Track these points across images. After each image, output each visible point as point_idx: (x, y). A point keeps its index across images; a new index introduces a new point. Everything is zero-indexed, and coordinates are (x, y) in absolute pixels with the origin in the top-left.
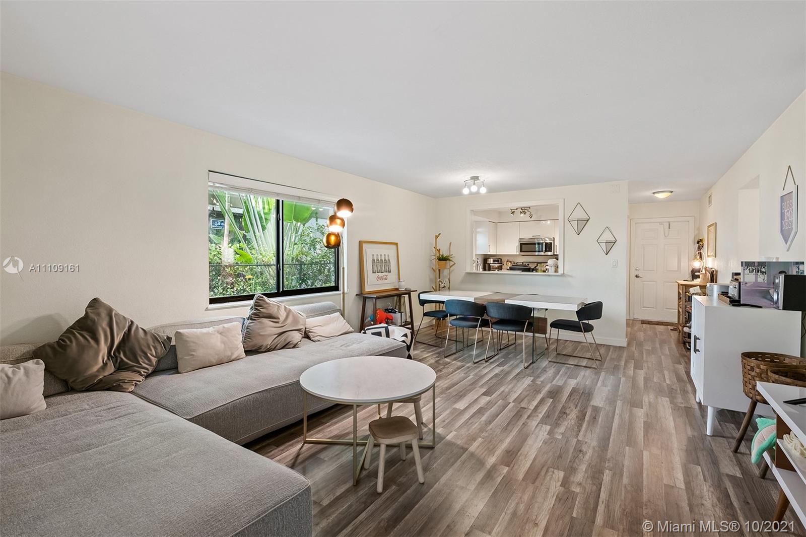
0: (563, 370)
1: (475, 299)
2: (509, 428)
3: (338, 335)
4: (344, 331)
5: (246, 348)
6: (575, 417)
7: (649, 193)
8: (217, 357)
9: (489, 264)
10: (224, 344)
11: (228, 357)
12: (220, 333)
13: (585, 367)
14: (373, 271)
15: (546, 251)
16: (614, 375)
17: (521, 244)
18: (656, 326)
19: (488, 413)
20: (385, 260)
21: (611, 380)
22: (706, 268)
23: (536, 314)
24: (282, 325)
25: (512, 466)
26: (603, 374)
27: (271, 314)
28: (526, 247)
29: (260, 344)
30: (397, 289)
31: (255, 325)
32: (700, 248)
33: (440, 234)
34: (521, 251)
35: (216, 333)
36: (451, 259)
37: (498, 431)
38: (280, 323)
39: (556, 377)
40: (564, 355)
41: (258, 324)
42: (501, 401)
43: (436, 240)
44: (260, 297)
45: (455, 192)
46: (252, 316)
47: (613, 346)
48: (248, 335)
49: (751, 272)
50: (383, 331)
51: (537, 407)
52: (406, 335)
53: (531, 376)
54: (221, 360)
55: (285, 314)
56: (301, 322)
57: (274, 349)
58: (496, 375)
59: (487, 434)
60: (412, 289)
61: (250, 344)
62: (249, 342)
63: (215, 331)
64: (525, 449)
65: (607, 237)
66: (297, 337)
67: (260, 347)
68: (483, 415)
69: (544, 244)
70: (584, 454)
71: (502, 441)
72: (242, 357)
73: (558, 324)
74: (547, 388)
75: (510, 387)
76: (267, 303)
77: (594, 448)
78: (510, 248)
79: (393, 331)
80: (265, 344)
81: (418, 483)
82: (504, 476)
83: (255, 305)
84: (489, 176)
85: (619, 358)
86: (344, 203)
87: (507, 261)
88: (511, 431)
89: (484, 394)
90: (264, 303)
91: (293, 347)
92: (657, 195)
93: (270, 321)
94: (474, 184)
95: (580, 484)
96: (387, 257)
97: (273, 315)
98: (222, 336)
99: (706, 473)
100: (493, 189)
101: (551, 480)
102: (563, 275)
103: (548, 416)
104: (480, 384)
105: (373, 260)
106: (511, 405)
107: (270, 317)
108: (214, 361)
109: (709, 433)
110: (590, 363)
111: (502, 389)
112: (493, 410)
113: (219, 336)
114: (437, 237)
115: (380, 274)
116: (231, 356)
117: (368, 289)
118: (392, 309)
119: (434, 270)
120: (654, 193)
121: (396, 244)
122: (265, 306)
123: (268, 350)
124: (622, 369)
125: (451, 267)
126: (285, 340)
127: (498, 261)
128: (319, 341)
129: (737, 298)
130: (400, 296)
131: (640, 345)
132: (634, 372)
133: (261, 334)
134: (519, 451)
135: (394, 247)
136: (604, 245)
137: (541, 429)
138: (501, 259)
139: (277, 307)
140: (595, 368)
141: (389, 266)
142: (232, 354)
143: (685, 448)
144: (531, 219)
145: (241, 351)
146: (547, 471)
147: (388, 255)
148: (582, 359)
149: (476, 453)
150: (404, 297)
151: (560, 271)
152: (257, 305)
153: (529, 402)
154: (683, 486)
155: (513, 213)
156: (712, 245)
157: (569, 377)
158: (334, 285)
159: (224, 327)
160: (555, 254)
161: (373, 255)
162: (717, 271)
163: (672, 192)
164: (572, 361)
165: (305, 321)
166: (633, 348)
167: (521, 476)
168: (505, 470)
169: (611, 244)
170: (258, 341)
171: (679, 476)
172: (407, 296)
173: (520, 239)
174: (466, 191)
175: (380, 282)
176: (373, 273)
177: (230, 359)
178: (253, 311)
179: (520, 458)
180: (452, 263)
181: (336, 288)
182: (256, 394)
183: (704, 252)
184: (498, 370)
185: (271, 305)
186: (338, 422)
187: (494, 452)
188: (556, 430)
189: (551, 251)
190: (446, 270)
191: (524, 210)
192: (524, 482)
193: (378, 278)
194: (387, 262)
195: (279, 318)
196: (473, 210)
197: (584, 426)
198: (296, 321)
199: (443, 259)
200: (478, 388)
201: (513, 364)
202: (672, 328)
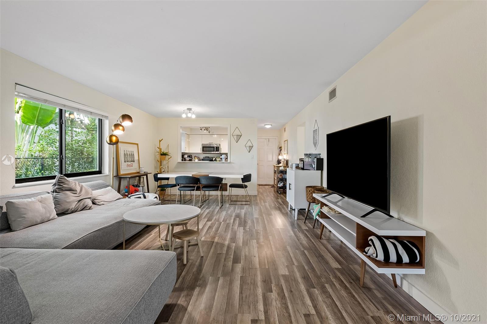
0: (237, 207)
1: (192, 175)
2: (227, 231)
3: (115, 200)
4: (118, 198)
5: (58, 211)
6: (250, 222)
7: (263, 125)
8: (40, 218)
9: (185, 158)
10: (45, 208)
11: (48, 217)
12: (40, 202)
13: (245, 204)
14: (125, 161)
15: (216, 151)
16: (257, 206)
17: (203, 147)
18: (265, 186)
19: (214, 227)
20: (131, 154)
21: (257, 208)
22: (284, 159)
23: (224, 182)
24: (78, 195)
25: (236, 242)
26: (253, 206)
27: (71, 188)
28: (205, 148)
29: (68, 208)
30: (138, 173)
31: (60, 196)
32: (280, 151)
33: (162, 139)
34: (203, 151)
35: (38, 201)
36: (169, 154)
37: (223, 233)
38: (78, 194)
39: (235, 210)
40: (234, 201)
41: (62, 194)
42: (217, 222)
43: (160, 143)
44: (62, 177)
45: (178, 116)
46: (57, 190)
47: (253, 195)
48: (57, 202)
49: (307, 157)
50: (142, 196)
51: (234, 222)
52: (156, 197)
53: (225, 211)
54: (43, 220)
55: (80, 188)
56: (90, 193)
57: (76, 211)
58: (208, 213)
59: (219, 235)
60: (149, 172)
61: (61, 208)
62: (59, 207)
63: (37, 200)
64: (238, 236)
65: (249, 144)
66: (89, 202)
67: (67, 210)
68: (213, 228)
69: (215, 147)
70: (260, 233)
71: (227, 236)
72: (55, 218)
73: (232, 186)
74: (234, 214)
75: (218, 216)
76: (67, 181)
77: (262, 231)
78: (197, 149)
79: (148, 196)
80: (71, 208)
81: (200, 257)
82: (235, 246)
83: (58, 182)
84: (198, 109)
85: (256, 199)
86: (126, 117)
87: (195, 157)
88: (228, 232)
89: (207, 221)
90: (65, 180)
91: (89, 209)
92: (266, 126)
93: (71, 193)
94: (190, 112)
95: (263, 242)
96: (132, 152)
97: (73, 189)
98: (42, 204)
99: (299, 230)
100: (200, 116)
101: (252, 243)
102: (230, 163)
103: (240, 224)
104: (203, 217)
105: (125, 154)
106: (223, 223)
107: (71, 190)
108: (39, 221)
109: (296, 219)
110: (246, 203)
111: (215, 218)
112: (216, 226)
113: (40, 203)
114: (160, 141)
115: (129, 163)
116: (50, 217)
117: (122, 172)
118: (137, 185)
119: (158, 161)
120: (265, 125)
121: (137, 144)
122: (66, 182)
123: (72, 212)
124: (259, 203)
125: (169, 159)
126: (83, 205)
127: (189, 156)
128: (103, 204)
129: (303, 167)
130: (140, 177)
131: (262, 194)
132: (264, 204)
133: (67, 201)
134: (236, 238)
135: (136, 146)
136: (248, 148)
137: (239, 229)
138: (191, 155)
139: (74, 183)
140: (249, 204)
141: (134, 158)
142: (50, 215)
143: (290, 225)
144: (209, 134)
145: (54, 213)
146: (250, 241)
147: (133, 151)
148: (242, 202)
149: (219, 242)
150: (143, 177)
151: (229, 161)
152: (59, 183)
153: (230, 221)
154: (294, 235)
155: (201, 129)
156: (286, 148)
157: (240, 209)
158: (98, 170)
159: (42, 197)
160: (221, 152)
161: (124, 151)
162: (288, 160)
163: (271, 125)
164: (238, 203)
165: (92, 193)
166: (260, 195)
167: (241, 245)
168: (234, 244)
169: (251, 147)
170: (65, 206)
171: (292, 232)
172: (145, 177)
173: (202, 144)
174: (184, 116)
175: (129, 168)
176: (125, 162)
177: (49, 219)
178: (57, 187)
179: (238, 239)
180: (169, 157)
181: (100, 172)
182: (94, 232)
183: (283, 152)
184: (208, 211)
185: (71, 182)
186: (137, 245)
187: (226, 240)
188: (246, 228)
189: (219, 151)
190: (165, 161)
191: (207, 129)
192: (243, 246)
193: (128, 165)
194: (133, 155)
195: (77, 191)
196: (181, 127)
197: (255, 225)
198: (87, 193)
199: (164, 154)
200: (203, 219)
201: (213, 207)
202: (271, 186)
